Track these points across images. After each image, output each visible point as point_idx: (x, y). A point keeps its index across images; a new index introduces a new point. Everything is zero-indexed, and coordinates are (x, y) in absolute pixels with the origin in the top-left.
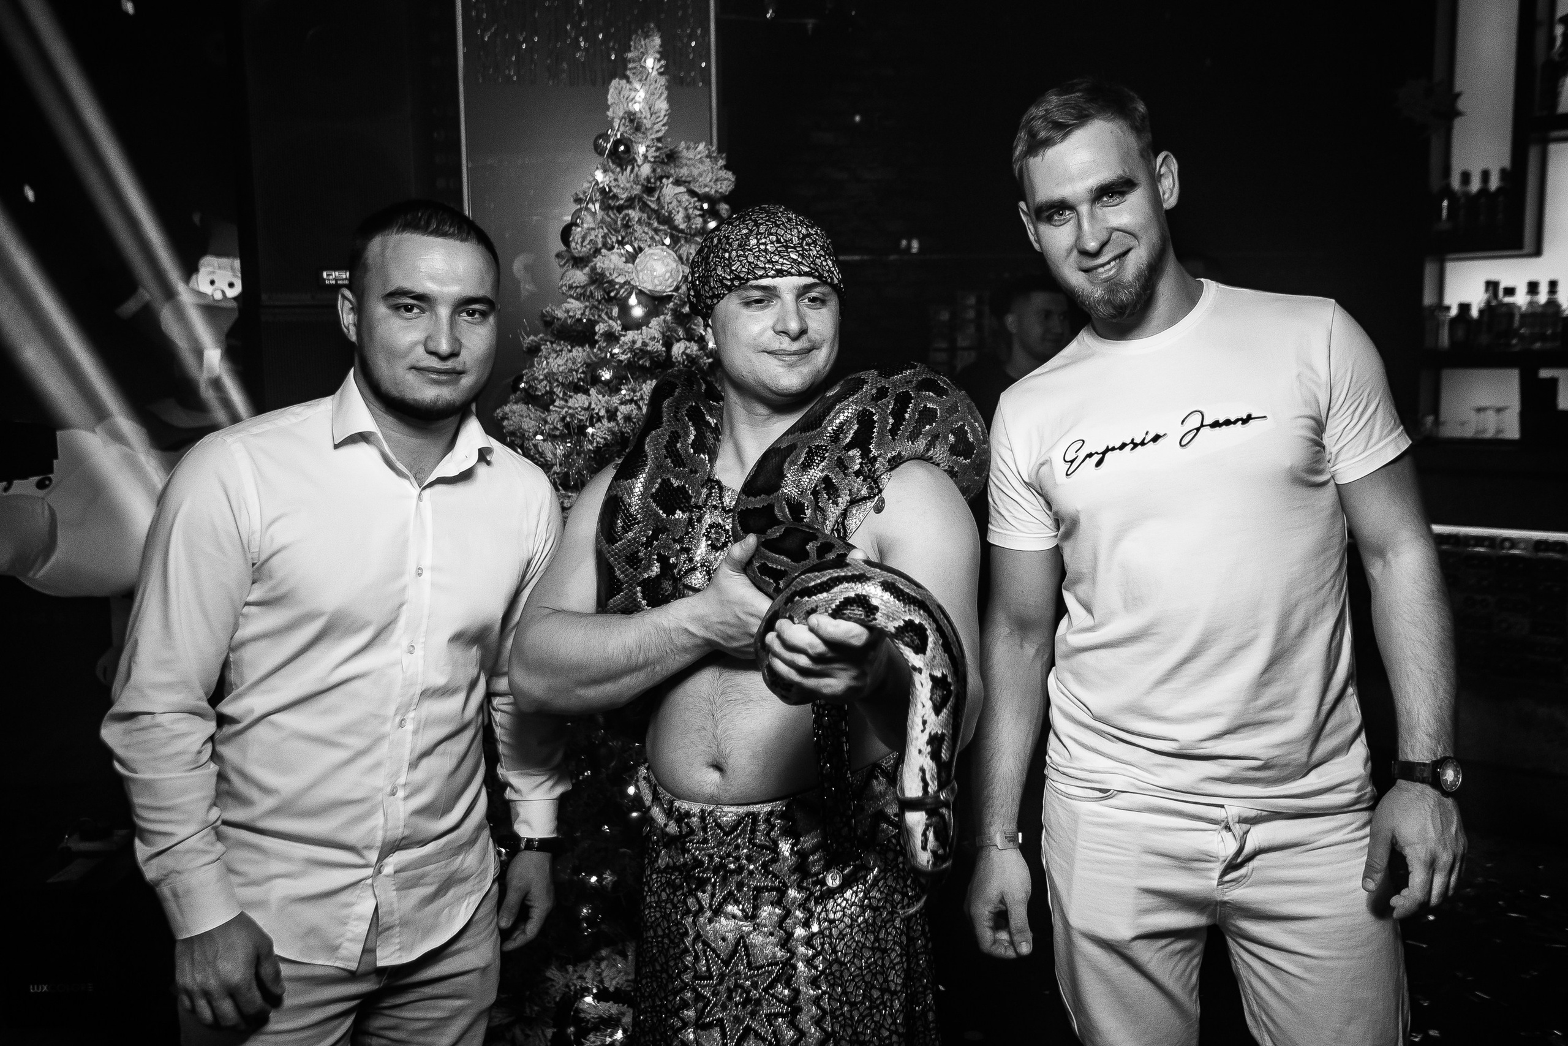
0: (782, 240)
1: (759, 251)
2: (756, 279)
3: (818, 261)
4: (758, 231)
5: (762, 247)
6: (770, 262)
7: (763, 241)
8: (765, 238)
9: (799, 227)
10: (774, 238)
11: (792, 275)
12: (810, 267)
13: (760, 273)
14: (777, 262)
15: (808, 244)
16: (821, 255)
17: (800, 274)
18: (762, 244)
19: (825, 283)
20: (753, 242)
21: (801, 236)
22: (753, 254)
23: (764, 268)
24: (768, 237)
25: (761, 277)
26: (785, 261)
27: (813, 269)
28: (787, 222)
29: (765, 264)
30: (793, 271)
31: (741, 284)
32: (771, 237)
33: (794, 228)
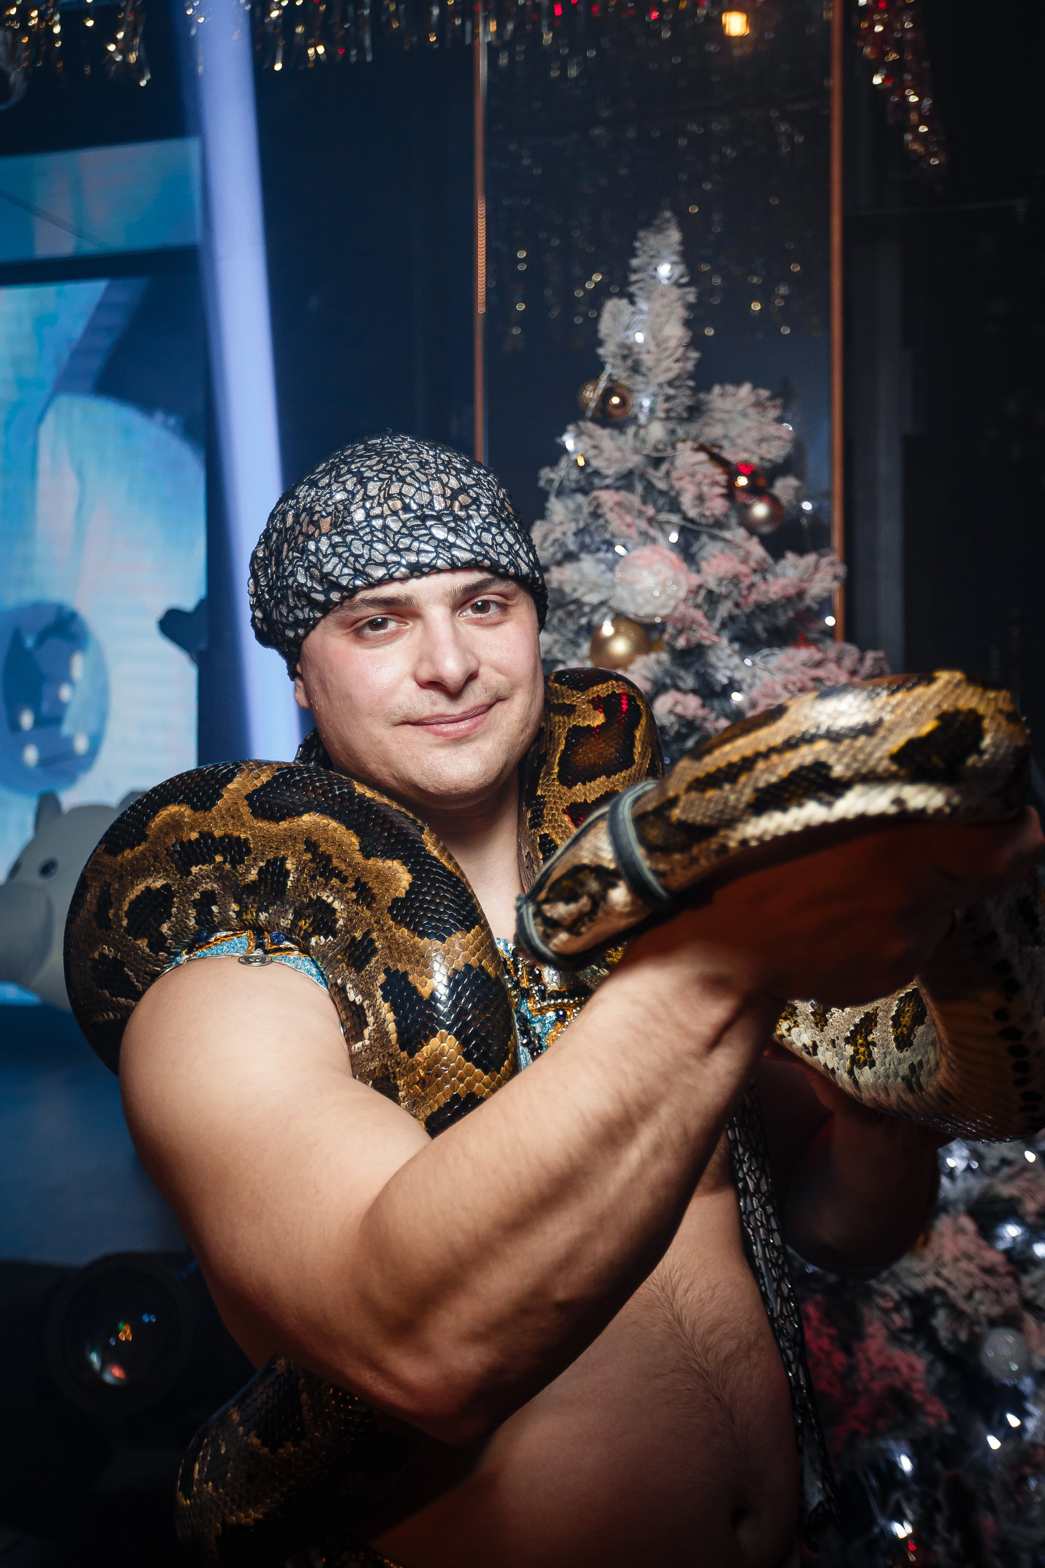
0: (414, 507)
1: (371, 532)
2: (371, 586)
3: (487, 538)
4: (365, 493)
5: (377, 523)
6: (396, 551)
7: (377, 511)
8: (380, 504)
9: (444, 478)
10: (399, 505)
11: (439, 571)
12: (472, 551)
13: (380, 573)
14: (408, 549)
15: (463, 507)
16: (490, 524)
17: (454, 567)
18: (377, 517)
19: (505, 576)
20: (359, 515)
21: (449, 492)
22: (361, 539)
23: (385, 564)
24: (386, 502)
25: (381, 582)
26: (424, 546)
27: (479, 554)
28: (418, 470)
29: (385, 556)
30: (440, 563)
31: (343, 599)
32: (390, 503)
33: (434, 479)
